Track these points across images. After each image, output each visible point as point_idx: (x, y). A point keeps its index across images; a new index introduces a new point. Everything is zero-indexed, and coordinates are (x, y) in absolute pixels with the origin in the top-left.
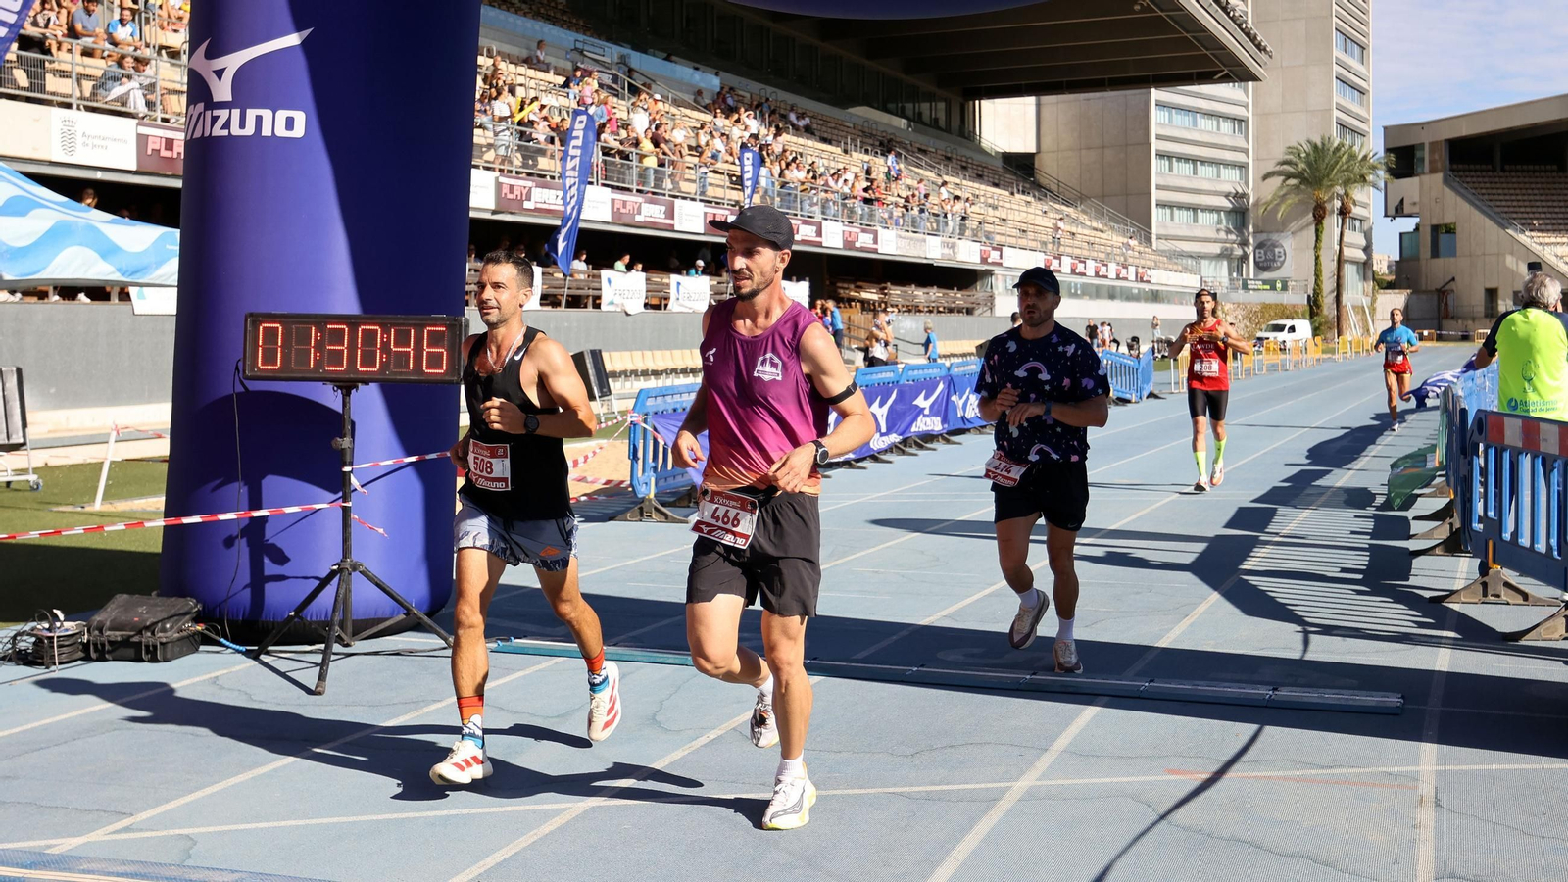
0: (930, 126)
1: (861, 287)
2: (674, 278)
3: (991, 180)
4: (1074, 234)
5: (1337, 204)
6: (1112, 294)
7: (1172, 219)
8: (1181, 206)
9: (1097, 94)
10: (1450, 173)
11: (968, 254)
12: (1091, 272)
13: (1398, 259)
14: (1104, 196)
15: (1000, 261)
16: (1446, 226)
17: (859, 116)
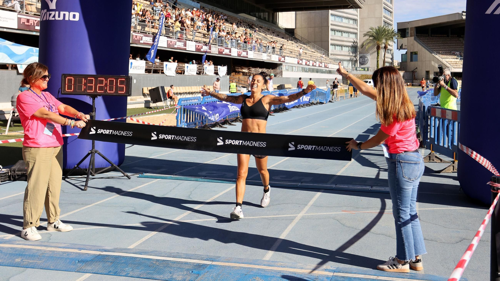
0: (263, 20)
1: (242, 68)
2: (186, 65)
3: (281, 36)
4: (306, 53)
5: (383, 45)
6: (317, 71)
7: (335, 49)
8: (338, 45)
9: (313, 11)
10: (416, 37)
11: (275, 59)
12: (311, 64)
13: (401, 62)
14: (315, 42)
15: (284, 61)
16: (415, 52)
17: (242, 16)
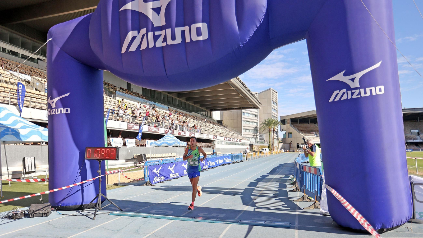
0: (204, 116)
3: (215, 125)
4: (229, 134)
5: (273, 129)
6: (235, 144)
7: (245, 132)
8: (247, 129)
10: (291, 124)
11: (211, 137)
13: (283, 138)
14: (234, 128)
15: (216, 138)
16: (290, 133)
